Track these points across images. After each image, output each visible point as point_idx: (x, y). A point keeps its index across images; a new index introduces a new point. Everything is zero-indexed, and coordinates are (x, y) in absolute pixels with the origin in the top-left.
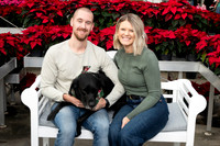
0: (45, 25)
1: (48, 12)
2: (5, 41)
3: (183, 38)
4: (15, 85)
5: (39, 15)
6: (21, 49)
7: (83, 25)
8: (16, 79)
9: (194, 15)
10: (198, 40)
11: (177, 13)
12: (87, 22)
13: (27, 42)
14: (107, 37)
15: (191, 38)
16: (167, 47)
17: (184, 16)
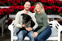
0: (15, 6)
1: (16, 2)
2: (4, 10)
3: (53, 8)
4: (6, 23)
5: (13, 3)
6: (8, 13)
7: (27, 6)
8: (7, 21)
9: (56, 2)
10: (58, 9)
11: (52, 1)
12: (29, 5)
13: (10, 11)
14: (32, 9)
15: (56, 8)
16: (50, 11)
17: (53, 2)
